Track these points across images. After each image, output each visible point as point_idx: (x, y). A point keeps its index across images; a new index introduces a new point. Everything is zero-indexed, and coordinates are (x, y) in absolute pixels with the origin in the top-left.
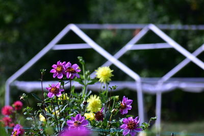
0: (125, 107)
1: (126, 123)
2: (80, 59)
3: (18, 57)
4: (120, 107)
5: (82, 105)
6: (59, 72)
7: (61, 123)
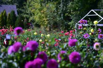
0: (100, 31)
1: (99, 36)
2: (89, 19)
3: (79, 18)
4: (98, 31)
5: (88, 31)
6: (81, 22)
7: (82, 35)
